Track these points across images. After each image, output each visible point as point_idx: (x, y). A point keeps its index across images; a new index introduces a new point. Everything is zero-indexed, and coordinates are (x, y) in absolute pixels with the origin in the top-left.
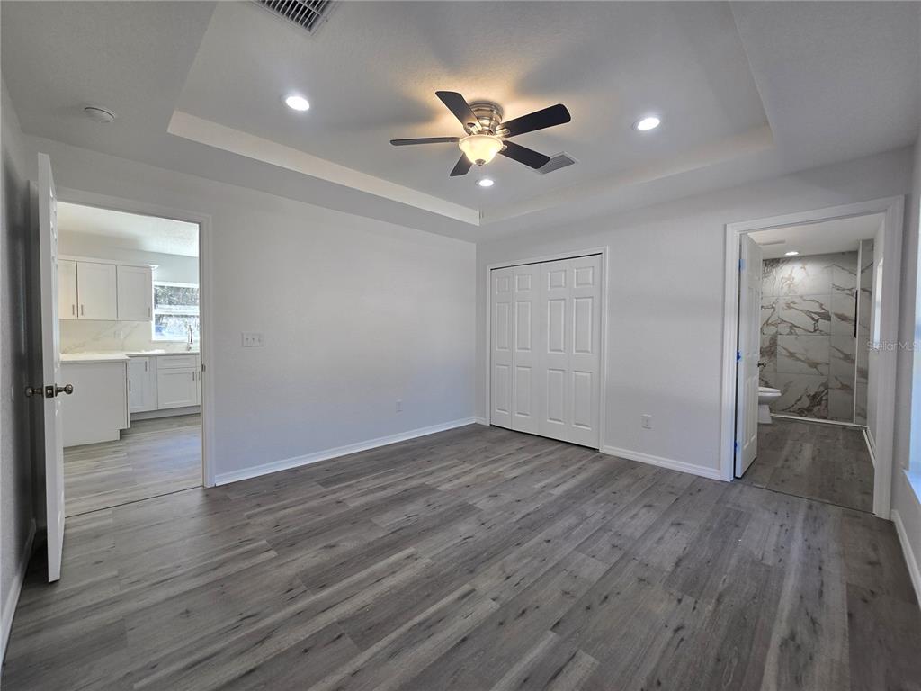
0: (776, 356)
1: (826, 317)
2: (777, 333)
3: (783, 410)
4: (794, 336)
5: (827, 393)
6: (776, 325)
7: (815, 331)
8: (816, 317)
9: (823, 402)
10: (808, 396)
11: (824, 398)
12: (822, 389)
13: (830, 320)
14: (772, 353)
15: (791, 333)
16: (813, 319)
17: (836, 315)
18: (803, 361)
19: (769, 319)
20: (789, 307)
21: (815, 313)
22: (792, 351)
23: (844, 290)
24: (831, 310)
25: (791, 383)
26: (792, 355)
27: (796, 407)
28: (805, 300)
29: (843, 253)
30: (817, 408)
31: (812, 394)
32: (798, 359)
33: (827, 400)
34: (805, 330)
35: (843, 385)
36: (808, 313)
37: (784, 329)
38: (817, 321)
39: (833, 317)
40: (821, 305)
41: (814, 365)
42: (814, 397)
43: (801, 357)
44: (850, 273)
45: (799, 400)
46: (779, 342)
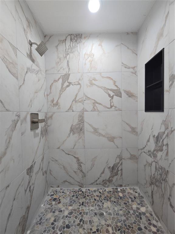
0: (84, 132)
1: (118, 94)
2: (84, 110)
3: (92, 184)
4: (96, 113)
5: (122, 164)
6: (82, 102)
7: (111, 107)
8: (112, 94)
9: (119, 172)
10: (109, 168)
11: (120, 169)
12: (118, 160)
13: (121, 97)
14: (81, 130)
15: (94, 110)
16: (109, 95)
17: (125, 91)
18: (104, 136)
19: (76, 96)
20: (92, 84)
21: (111, 90)
22: (96, 127)
23: (129, 68)
24: (122, 88)
25: (96, 158)
26: (96, 131)
27: (101, 179)
28: (103, 77)
29: (128, 33)
30: (115, 177)
31: (112, 166)
32: (100, 135)
33: (122, 169)
34: (104, 106)
35: (131, 155)
36: (106, 89)
37: (88, 106)
38: (112, 97)
39: (123, 94)
40: (115, 82)
41: (112, 139)
42: (113, 168)
43: (103, 133)
44: (133, 52)
45: (103, 173)
46: (86, 119)
